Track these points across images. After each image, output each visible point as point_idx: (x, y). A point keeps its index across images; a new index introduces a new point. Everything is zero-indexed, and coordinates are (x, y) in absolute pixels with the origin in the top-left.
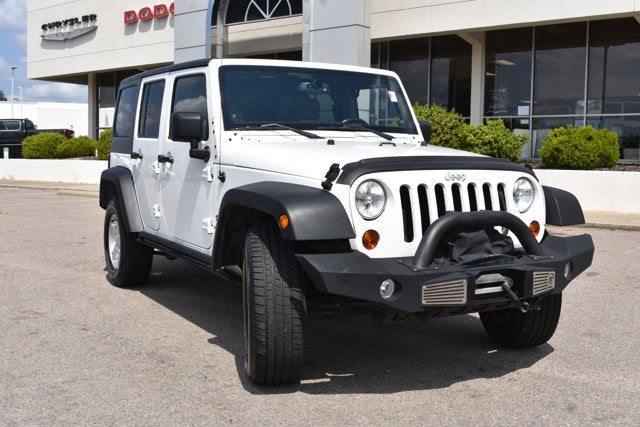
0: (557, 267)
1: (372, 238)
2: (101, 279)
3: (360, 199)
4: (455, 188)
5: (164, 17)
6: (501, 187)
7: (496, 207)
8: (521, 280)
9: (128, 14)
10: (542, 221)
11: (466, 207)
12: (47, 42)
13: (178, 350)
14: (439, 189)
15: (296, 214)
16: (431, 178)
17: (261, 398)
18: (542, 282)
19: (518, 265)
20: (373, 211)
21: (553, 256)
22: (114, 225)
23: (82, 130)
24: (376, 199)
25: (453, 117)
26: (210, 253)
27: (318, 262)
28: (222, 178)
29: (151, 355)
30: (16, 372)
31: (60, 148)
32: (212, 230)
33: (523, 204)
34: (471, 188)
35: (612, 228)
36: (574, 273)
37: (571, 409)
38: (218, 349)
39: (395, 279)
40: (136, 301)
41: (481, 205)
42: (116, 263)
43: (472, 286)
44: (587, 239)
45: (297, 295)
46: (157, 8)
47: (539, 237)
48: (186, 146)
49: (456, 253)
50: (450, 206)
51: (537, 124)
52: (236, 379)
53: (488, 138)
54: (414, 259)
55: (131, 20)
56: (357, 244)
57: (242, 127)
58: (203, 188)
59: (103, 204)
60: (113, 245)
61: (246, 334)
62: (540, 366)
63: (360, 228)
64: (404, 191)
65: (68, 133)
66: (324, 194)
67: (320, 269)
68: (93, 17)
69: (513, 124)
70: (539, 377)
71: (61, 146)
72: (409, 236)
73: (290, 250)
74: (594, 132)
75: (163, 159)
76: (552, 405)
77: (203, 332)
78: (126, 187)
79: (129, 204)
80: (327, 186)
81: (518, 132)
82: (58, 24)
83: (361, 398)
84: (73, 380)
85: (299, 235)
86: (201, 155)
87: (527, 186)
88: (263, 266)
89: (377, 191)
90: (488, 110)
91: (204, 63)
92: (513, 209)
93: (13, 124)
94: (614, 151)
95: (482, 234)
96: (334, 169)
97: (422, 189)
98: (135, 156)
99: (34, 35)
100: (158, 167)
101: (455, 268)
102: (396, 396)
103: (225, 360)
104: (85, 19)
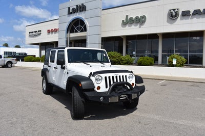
0: (137, 93)
1: (99, 88)
2: (41, 92)
3: (96, 79)
4: (116, 77)
5: (56, 31)
6: (126, 76)
7: (125, 81)
8: (130, 96)
9: (48, 30)
10: (134, 83)
11: (119, 81)
12: (30, 36)
13: (58, 110)
14: (113, 77)
15: (83, 83)
16: (111, 75)
17: (76, 121)
18: (134, 96)
19: (129, 93)
20: (99, 82)
21: (136, 90)
22: (44, 81)
23: (37, 55)
24: (100, 80)
25: (119, 54)
26: (65, 89)
27: (87, 94)
28: (68, 73)
29: (52, 111)
30: (23, 116)
31: (33, 59)
32: (65, 84)
33: (131, 79)
34: (120, 76)
35: (152, 79)
36: (141, 94)
37: (140, 122)
38: (67, 109)
39: (103, 97)
40: (49, 97)
41: (122, 80)
42: (45, 89)
43: (119, 98)
44: (144, 86)
45: (83, 100)
46: (55, 29)
47: (134, 87)
48: (60, 66)
49: (116, 91)
50: (115, 81)
51: (137, 56)
52: (70, 117)
53: (126, 59)
54: (107, 92)
55: (49, 32)
56: (96, 89)
57: (72, 62)
58: (64, 75)
59: (42, 76)
60: (44, 85)
61: (73, 106)
62: (134, 113)
63: (96, 86)
64: (106, 78)
65: (34, 56)
66: (89, 78)
67: (88, 95)
68: (40, 31)
69: (132, 56)
70: (134, 115)
71: (32, 59)
72: (107, 87)
73: (81, 91)
74: (148, 57)
75: (55, 68)
76: (136, 122)
77: (63, 105)
78: (47, 73)
79: (48, 77)
80: (89, 77)
81: (133, 57)
82: (33, 32)
83: (97, 121)
84: (36, 117)
85: (84, 88)
86: (63, 68)
87: (131, 76)
88: (76, 94)
89: (100, 78)
90: (127, 53)
91: (64, 48)
92: (128, 81)
93: (22, 54)
94: (153, 62)
95: (122, 87)
96: (91, 73)
97: (109, 77)
98: (49, 66)
99: (27, 34)
100: (54, 69)
101: (116, 94)
102: (104, 120)
103: (68, 112)
104: (39, 31)
